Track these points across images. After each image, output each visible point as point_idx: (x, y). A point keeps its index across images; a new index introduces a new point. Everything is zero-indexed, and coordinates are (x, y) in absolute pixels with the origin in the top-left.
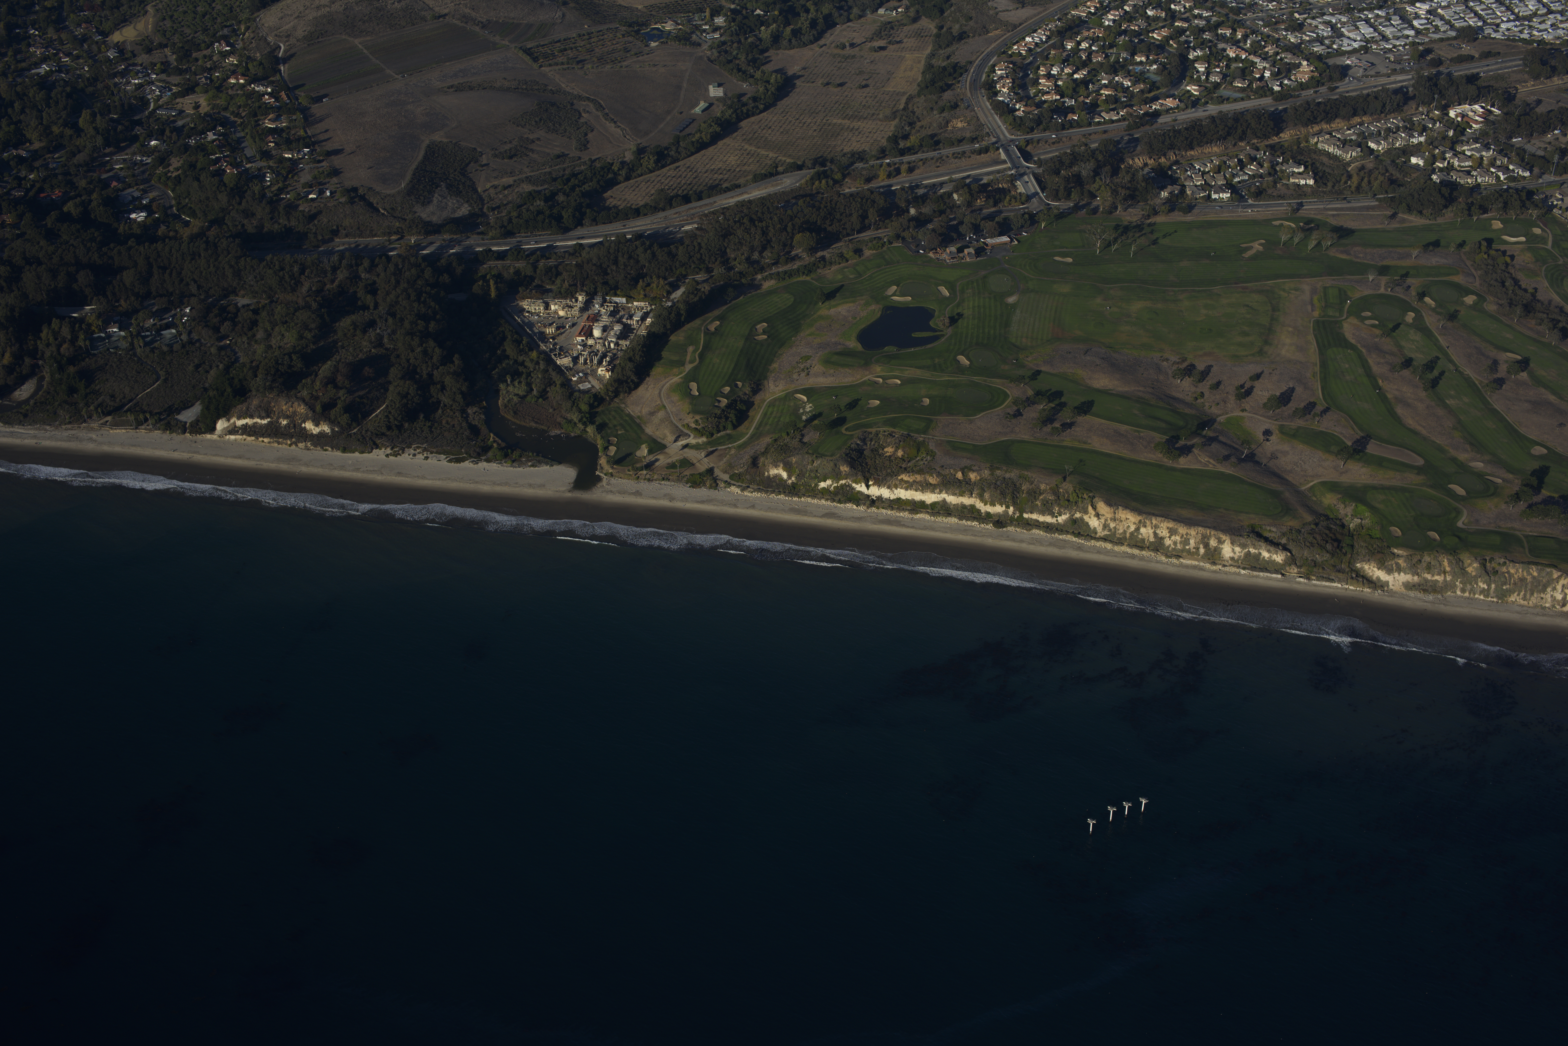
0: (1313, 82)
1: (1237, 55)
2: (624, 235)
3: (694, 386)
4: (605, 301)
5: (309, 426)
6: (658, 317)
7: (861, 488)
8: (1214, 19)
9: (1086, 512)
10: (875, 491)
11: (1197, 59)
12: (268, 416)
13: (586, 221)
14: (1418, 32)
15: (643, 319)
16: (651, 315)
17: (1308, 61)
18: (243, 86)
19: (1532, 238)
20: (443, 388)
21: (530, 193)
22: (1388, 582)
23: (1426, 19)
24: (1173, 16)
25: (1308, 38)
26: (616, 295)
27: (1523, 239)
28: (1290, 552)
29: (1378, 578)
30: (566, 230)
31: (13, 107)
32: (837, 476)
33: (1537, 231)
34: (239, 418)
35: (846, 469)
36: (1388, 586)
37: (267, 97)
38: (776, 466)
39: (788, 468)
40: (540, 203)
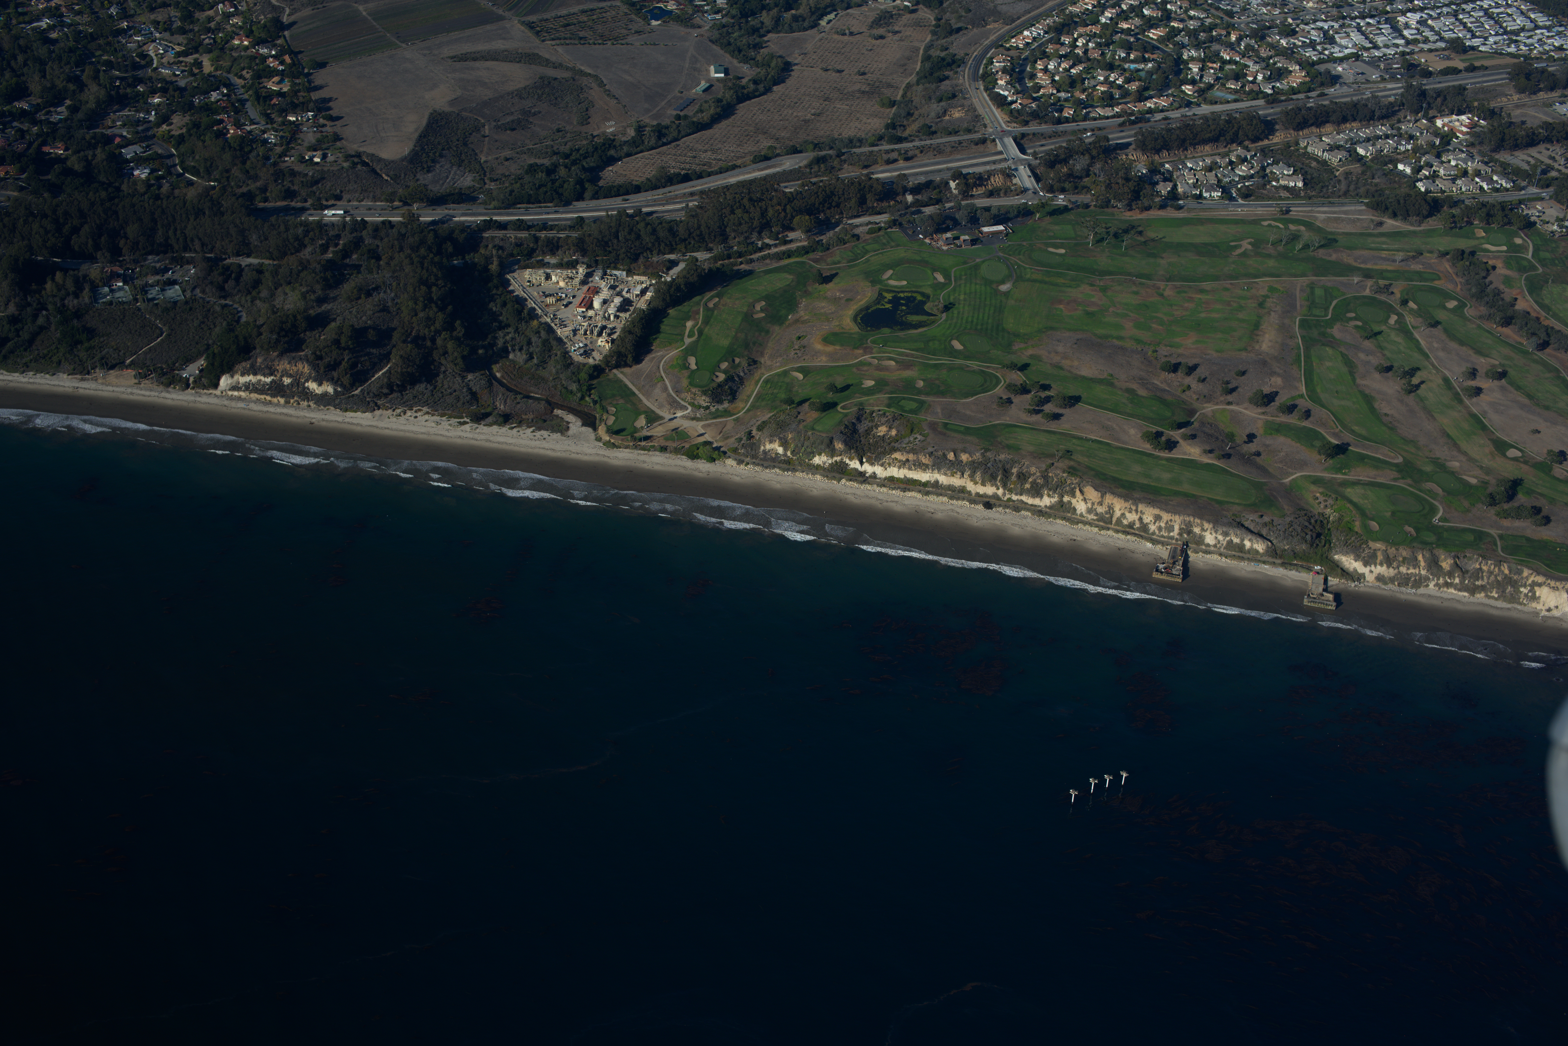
0: (1305, 88)
1: (1231, 58)
2: (625, 209)
3: (692, 361)
4: (605, 274)
5: (312, 386)
6: (657, 291)
7: (854, 464)
8: (1209, 21)
9: (1074, 496)
10: (868, 468)
11: (1192, 59)
12: (271, 374)
13: (587, 195)
14: (1408, 42)
15: (643, 292)
16: (652, 288)
17: (1300, 65)
18: (247, 48)
19: (1514, 248)
20: (445, 353)
21: (531, 166)
22: (1364, 574)
23: (1418, 29)
24: (1168, 16)
25: (1300, 44)
26: (616, 268)
27: (1505, 248)
28: (1271, 541)
29: (1355, 570)
30: (567, 203)
31: (16, 59)
32: (832, 453)
33: (1518, 241)
34: (243, 375)
35: (840, 446)
36: (1365, 577)
37: (271, 60)
38: (771, 442)
39: (784, 444)
40: (541, 175)
